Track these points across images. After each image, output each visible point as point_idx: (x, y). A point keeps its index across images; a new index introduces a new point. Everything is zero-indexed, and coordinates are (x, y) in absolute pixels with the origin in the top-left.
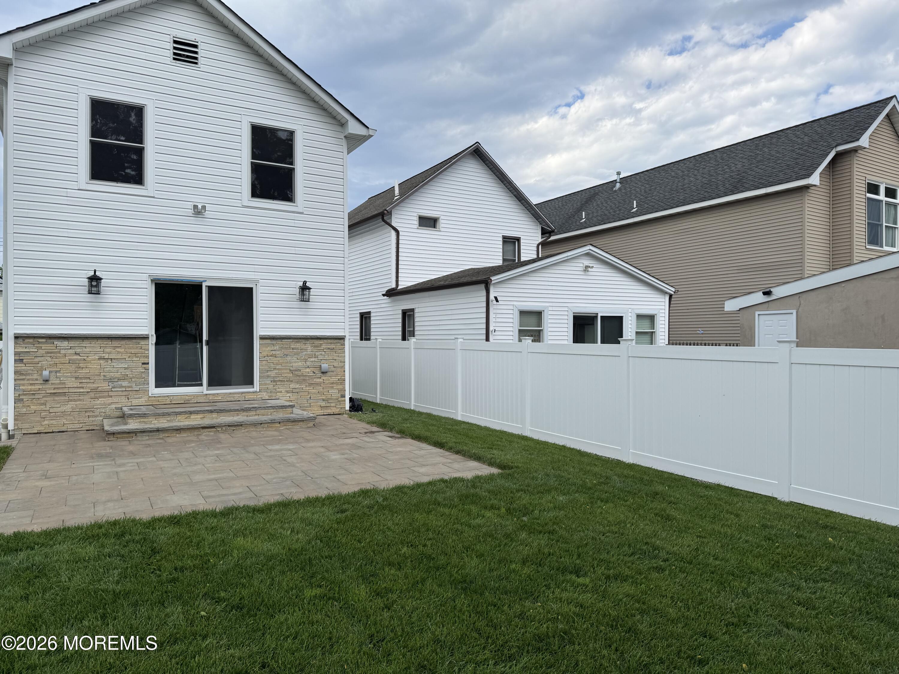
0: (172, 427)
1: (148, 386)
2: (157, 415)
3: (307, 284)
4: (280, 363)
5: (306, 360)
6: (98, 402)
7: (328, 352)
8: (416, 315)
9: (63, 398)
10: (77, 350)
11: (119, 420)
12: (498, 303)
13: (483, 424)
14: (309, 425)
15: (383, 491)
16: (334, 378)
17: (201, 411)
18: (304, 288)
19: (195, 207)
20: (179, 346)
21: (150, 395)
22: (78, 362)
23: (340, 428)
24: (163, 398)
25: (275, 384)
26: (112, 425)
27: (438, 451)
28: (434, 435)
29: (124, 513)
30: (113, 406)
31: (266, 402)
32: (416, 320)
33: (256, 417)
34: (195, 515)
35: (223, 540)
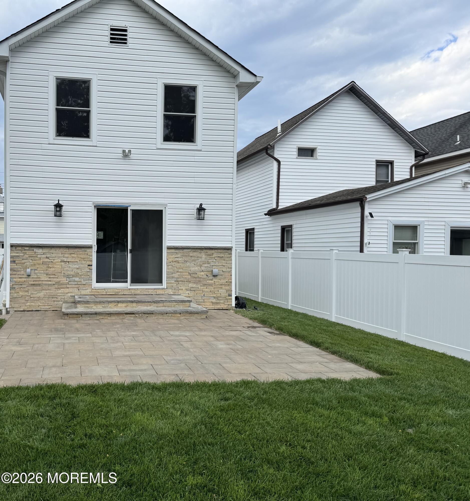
0: (105, 311)
1: (91, 282)
2: (96, 303)
3: (202, 206)
4: (181, 267)
5: (201, 266)
6: (60, 291)
7: (218, 260)
8: (294, 230)
9: (38, 288)
10: (48, 255)
11: (73, 304)
12: (372, 219)
13: (357, 327)
14: (202, 317)
15: (263, 384)
16: (223, 280)
17: (125, 301)
18: (201, 209)
19: (124, 151)
20: (114, 254)
21: (93, 288)
22: (48, 263)
23: (227, 322)
24: (101, 290)
25: (178, 283)
26: (67, 308)
27: (314, 350)
28: (311, 335)
29: (61, 377)
30: (69, 295)
31: (171, 297)
32: (294, 234)
33: (164, 308)
34: (108, 386)
35: (126, 413)
